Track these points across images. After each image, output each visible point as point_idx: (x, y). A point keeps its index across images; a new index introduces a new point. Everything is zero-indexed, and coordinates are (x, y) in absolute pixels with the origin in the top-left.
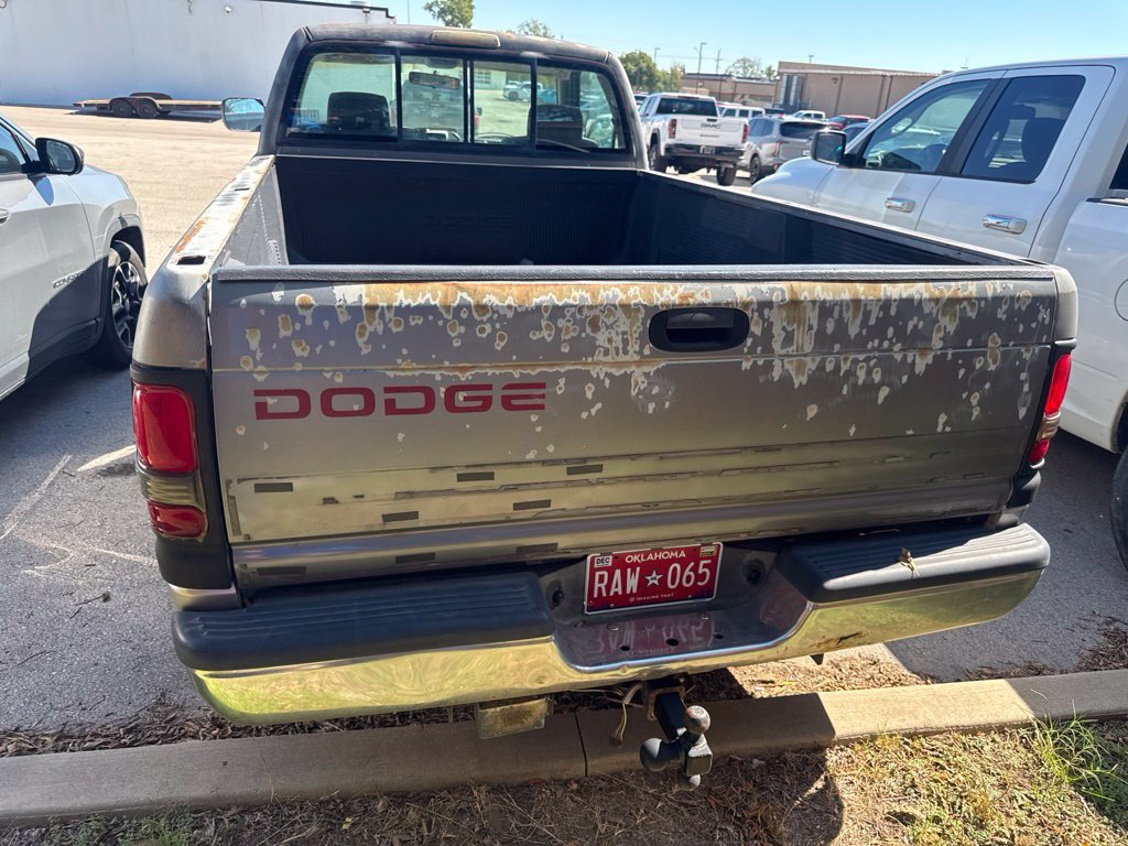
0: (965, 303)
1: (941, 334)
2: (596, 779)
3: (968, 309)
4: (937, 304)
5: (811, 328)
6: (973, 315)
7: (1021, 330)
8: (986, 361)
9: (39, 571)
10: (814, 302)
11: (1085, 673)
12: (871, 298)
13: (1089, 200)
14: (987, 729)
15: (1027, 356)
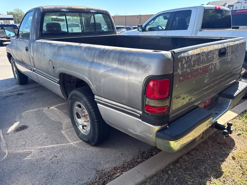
1: (239, 50)
2: (196, 147)
4: (239, 44)
5: (231, 50)
6: (241, 46)
9: (28, 158)
10: (231, 46)
11: (236, 107)
12: (235, 44)
13: (200, 31)
14: (234, 119)
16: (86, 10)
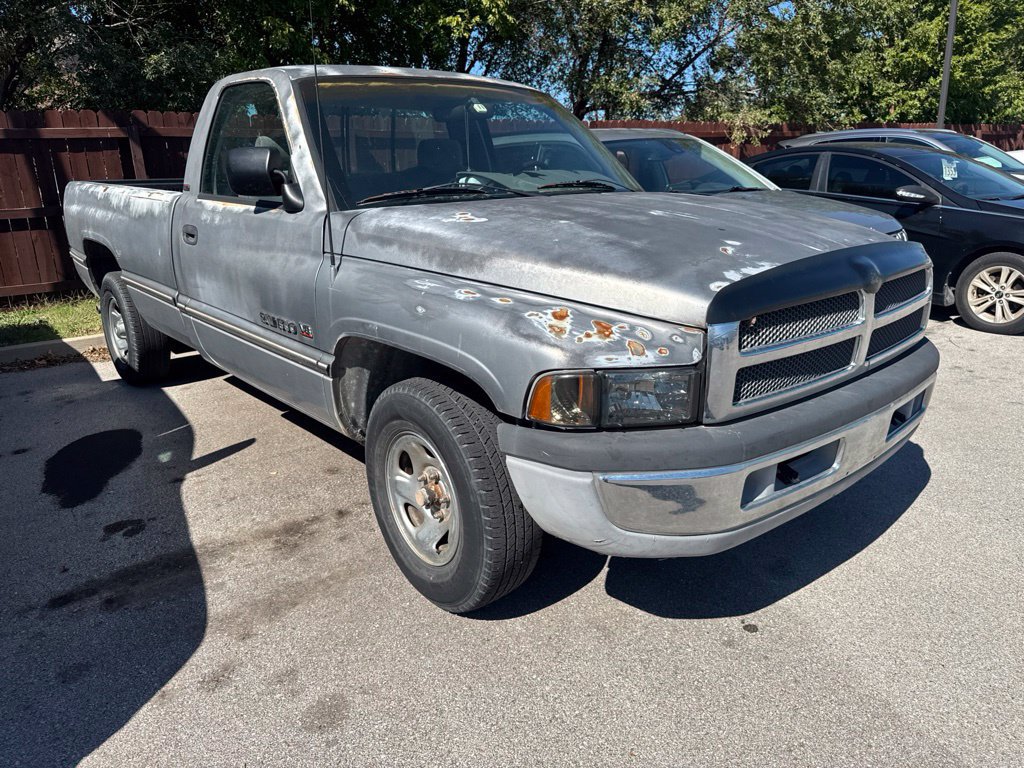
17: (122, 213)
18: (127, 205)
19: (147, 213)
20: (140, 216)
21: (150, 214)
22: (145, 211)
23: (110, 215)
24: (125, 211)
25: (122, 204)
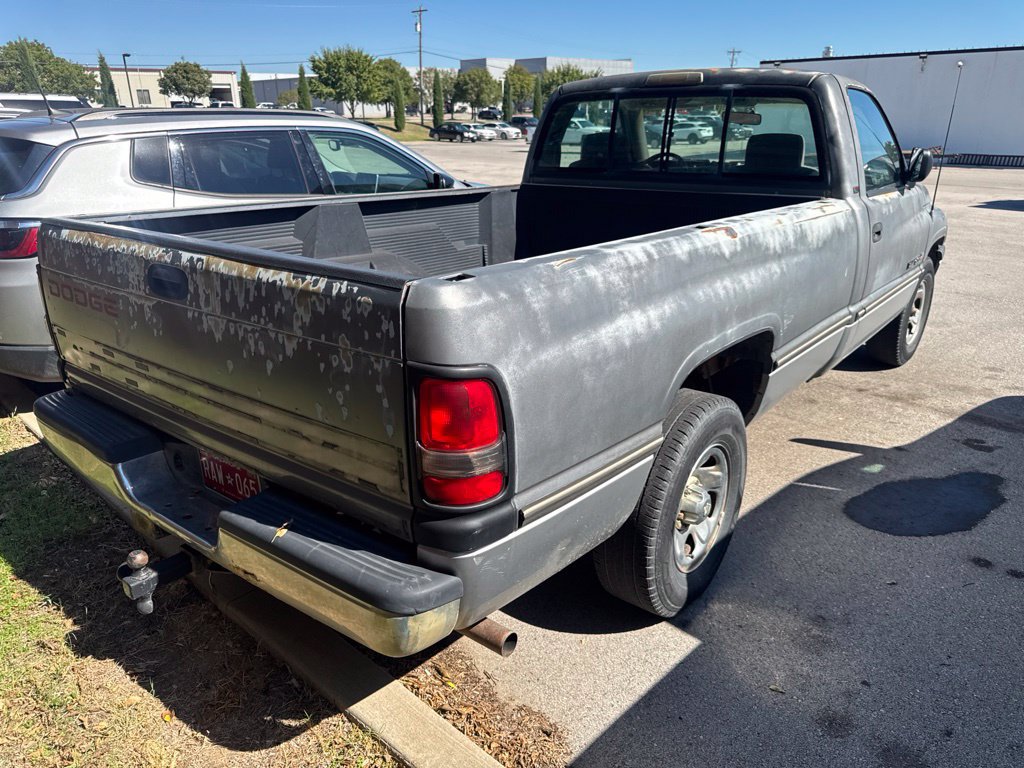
0: (314, 298)
1: (300, 323)
3: (317, 304)
4: (293, 293)
5: (217, 295)
6: (322, 310)
7: (367, 337)
8: (340, 361)
10: (217, 273)
12: (249, 278)
15: (378, 367)
16: (702, 84)
17: (795, 252)
18: (801, 237)
19: (833, 232)
20: (825, 243)
21: (837, 233)
22: (829, 231)
23: (775, 267)
24: (801, 248)
25: (791, 239)
